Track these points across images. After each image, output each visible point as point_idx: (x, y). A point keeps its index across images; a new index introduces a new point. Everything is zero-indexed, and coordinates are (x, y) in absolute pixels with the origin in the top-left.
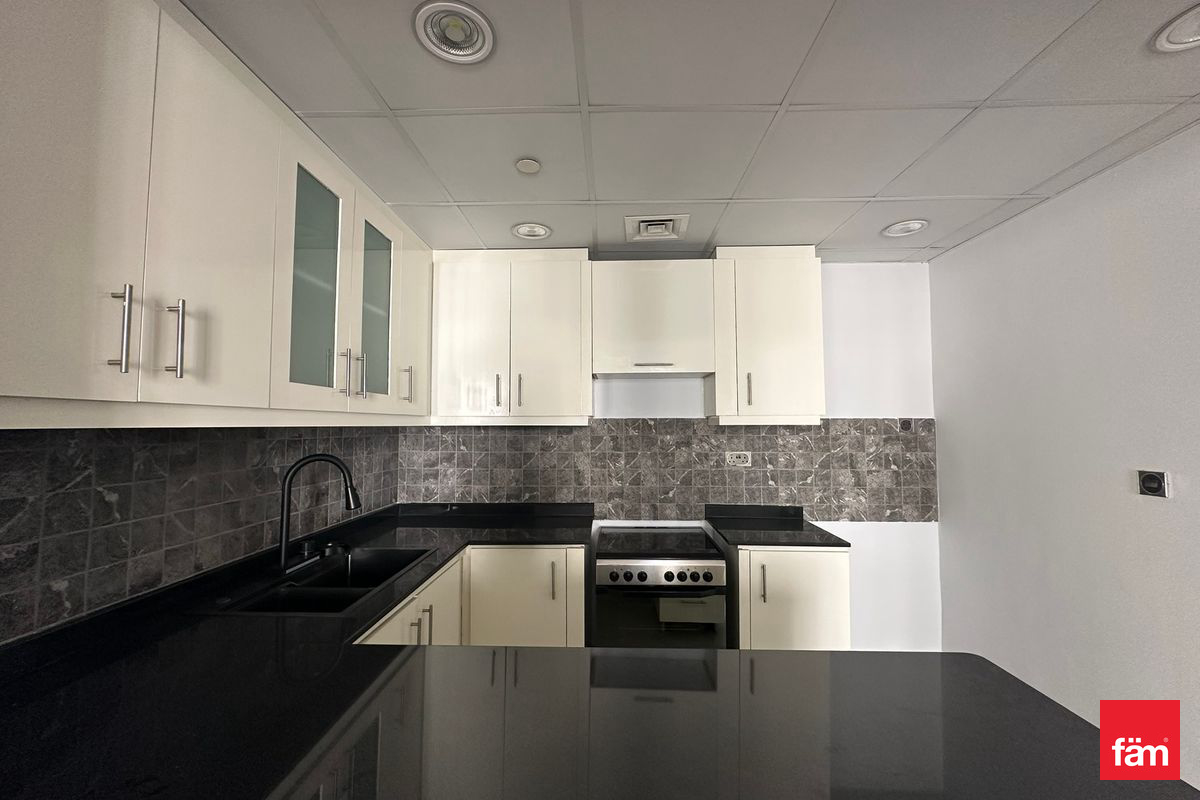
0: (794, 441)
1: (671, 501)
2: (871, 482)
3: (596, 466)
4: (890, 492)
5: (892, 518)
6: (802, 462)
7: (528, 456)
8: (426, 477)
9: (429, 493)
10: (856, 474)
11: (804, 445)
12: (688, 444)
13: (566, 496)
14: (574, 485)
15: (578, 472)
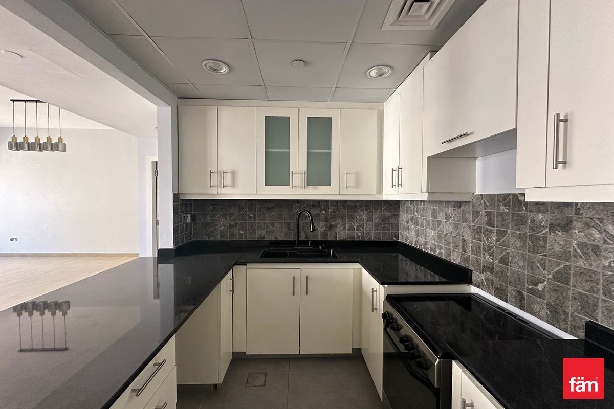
3: (475, 238)
8: (406, 229)
9: (407, 238)
13: (456, 259)
14: (461, 251)
15: (464, 241)
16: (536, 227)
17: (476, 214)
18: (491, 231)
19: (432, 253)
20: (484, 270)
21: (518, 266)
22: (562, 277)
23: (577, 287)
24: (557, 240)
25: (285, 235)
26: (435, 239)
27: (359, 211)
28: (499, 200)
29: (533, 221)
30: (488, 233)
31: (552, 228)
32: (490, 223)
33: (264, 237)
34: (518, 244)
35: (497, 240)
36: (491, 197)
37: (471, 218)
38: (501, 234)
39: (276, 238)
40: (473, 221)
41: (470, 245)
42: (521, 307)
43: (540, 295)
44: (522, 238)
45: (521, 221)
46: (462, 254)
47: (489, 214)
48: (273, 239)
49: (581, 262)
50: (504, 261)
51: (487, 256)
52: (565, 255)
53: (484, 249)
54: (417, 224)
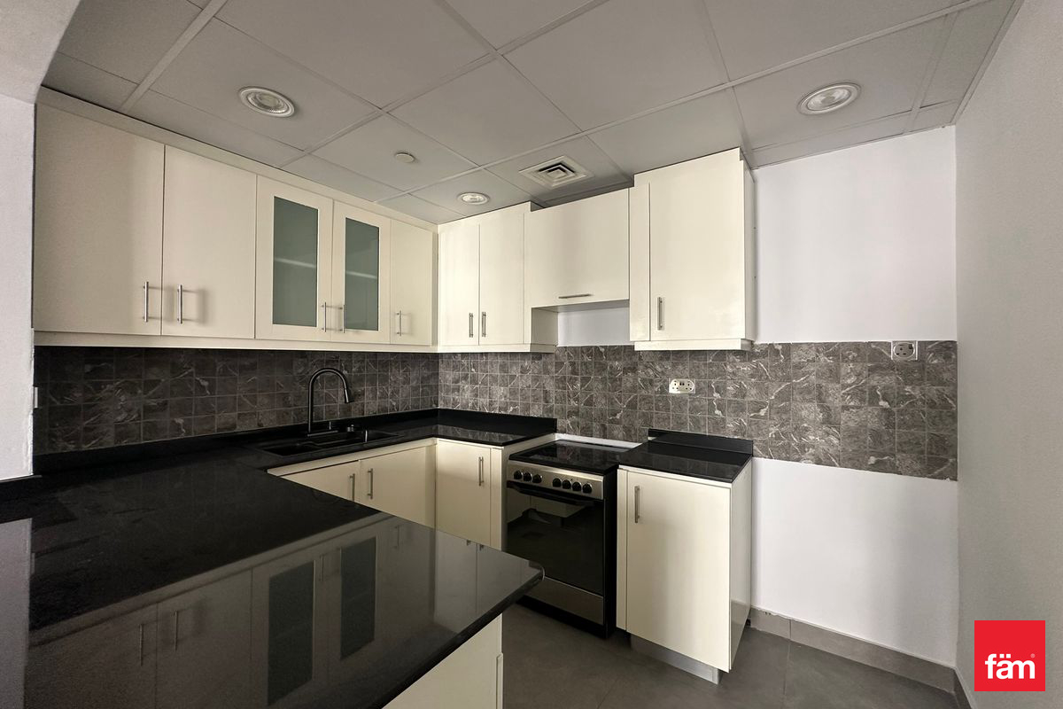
0: (746, 368)
2: (849, 420)
3: (559, 388)
4: (876, 435)
5: (879, 467)
6: (754, 392)
7: (513, 377)
8: (454, 390)
9: (455, 402)
10: (826, 409)
11: (756, 373)
12: (634, 370)
13: (536, 412)
14: (543, 403)
15: (546, 392)
16: (613, 371)
17: (559, 365)
18: (576, 379)
19: (503, 412)
20: (570, 414)
21: (601, 404)
22: (632, 405)
23: (642, 408)
24: (628, 381)
25: (278, 417)
26: (505, 397)
27: (394, 370)
28: (582, 352)
29: (611, 367)
30: (572, 381)
31: (625, 371)
32: (574, 372)
33: (234, 426)
34: (600, 386)
35: (582, 386)
36: (575, 349)
37: (554, 370)
38: (585, 380)
39: (260, 425)
40: (556, 372)
41: (553, 395)
42: (605, 437)
43: (618, 422)
44: (603, 381)
45: (602, 368)
46: (544, 405)
47: (573, 364)
48: (254, 427)
49: (643, 392)
50: (589, 403)
51: (572, 402)
52: (634, 389)
53: (569, 396)
54: (474, 381)
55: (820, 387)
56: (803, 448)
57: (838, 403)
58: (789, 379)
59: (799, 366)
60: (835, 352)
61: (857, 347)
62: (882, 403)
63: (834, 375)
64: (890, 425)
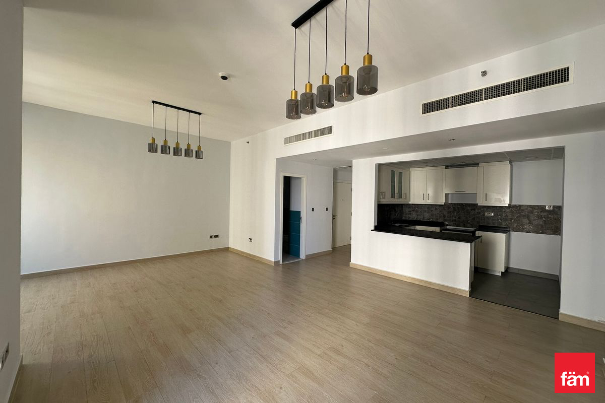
0: (508, 210)
1: (469, 223)
2: (535, 223)
3: (449, 214)
4: (542, 226)
5: (542, 233)
6: (510, 216)
7: (432, 211)
8: (409, 214)
9: (409, 218)
10: (530, 220)
11: (511, 211)
12: (474, 210)
17: (449, 208)
20: (452, 221)
21: (463, 218)
22: (474, 219)
23: (477, 220)
24: (472, 212)
29: (467, 209)
30: (454, 212)
31: (471, 210)
34: (463, 214)
35: (457, 214)
38: (458, 212)
41: (447, 216)
44: (464, 212)
45: (464, 209)
47: (454, 208)
49: (478, 216)
50: (459, 218)
52: (474, 215)
53: (452, 216)
55: (528, 215)
56: (523, 229)
57: (533, 219)
58: (520, 213)
59: (523, 210)
60: (533, 207)
61: (538, 206)
62: (544, 219)
63: (532, 212)
64: (545, 224)
